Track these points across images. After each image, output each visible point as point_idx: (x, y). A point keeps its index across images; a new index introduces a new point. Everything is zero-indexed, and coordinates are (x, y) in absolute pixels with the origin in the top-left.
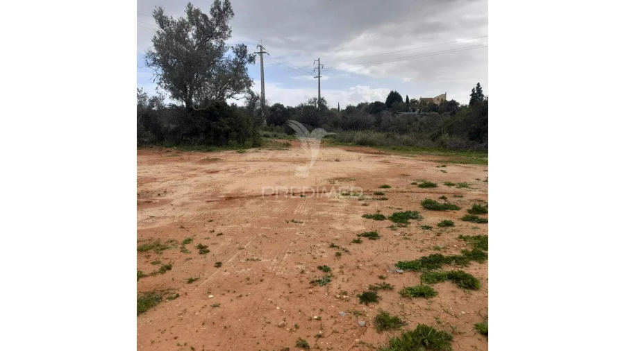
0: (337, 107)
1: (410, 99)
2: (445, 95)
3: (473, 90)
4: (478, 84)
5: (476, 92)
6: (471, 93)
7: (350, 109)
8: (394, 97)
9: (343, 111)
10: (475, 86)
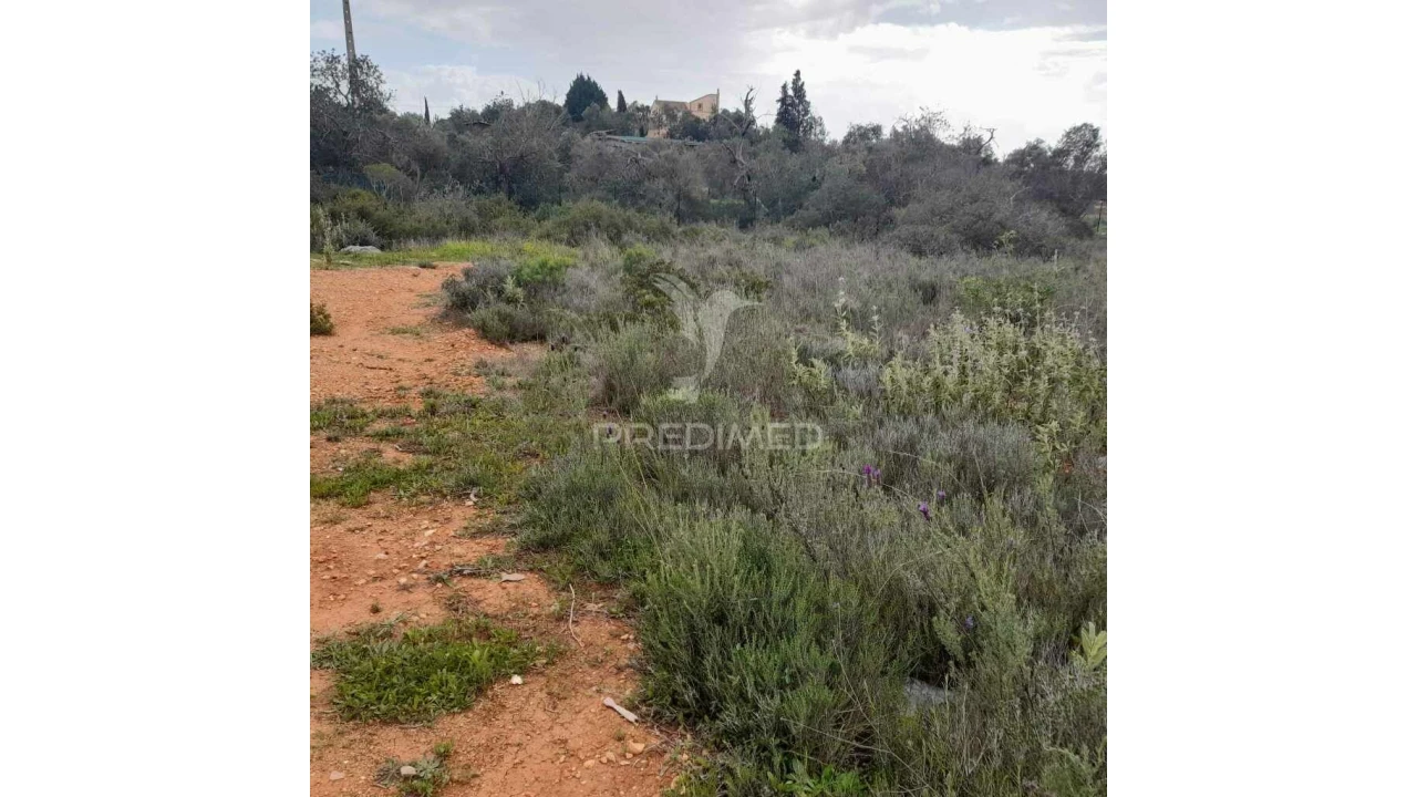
0: (422, 112)
1: (629, 101)
2: (718, 96)
3: (784, 87)
4: (798, 74)
5: (790, 92)
6: (780, 96)
7: (461, 120)
8: (585, 94)
9: (440, 122)
10: (790, 79)
